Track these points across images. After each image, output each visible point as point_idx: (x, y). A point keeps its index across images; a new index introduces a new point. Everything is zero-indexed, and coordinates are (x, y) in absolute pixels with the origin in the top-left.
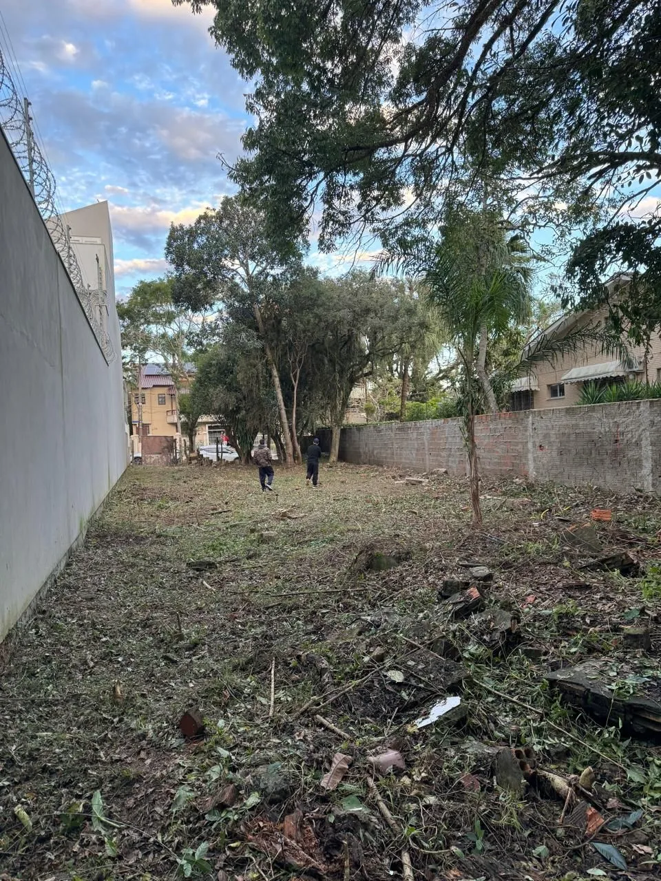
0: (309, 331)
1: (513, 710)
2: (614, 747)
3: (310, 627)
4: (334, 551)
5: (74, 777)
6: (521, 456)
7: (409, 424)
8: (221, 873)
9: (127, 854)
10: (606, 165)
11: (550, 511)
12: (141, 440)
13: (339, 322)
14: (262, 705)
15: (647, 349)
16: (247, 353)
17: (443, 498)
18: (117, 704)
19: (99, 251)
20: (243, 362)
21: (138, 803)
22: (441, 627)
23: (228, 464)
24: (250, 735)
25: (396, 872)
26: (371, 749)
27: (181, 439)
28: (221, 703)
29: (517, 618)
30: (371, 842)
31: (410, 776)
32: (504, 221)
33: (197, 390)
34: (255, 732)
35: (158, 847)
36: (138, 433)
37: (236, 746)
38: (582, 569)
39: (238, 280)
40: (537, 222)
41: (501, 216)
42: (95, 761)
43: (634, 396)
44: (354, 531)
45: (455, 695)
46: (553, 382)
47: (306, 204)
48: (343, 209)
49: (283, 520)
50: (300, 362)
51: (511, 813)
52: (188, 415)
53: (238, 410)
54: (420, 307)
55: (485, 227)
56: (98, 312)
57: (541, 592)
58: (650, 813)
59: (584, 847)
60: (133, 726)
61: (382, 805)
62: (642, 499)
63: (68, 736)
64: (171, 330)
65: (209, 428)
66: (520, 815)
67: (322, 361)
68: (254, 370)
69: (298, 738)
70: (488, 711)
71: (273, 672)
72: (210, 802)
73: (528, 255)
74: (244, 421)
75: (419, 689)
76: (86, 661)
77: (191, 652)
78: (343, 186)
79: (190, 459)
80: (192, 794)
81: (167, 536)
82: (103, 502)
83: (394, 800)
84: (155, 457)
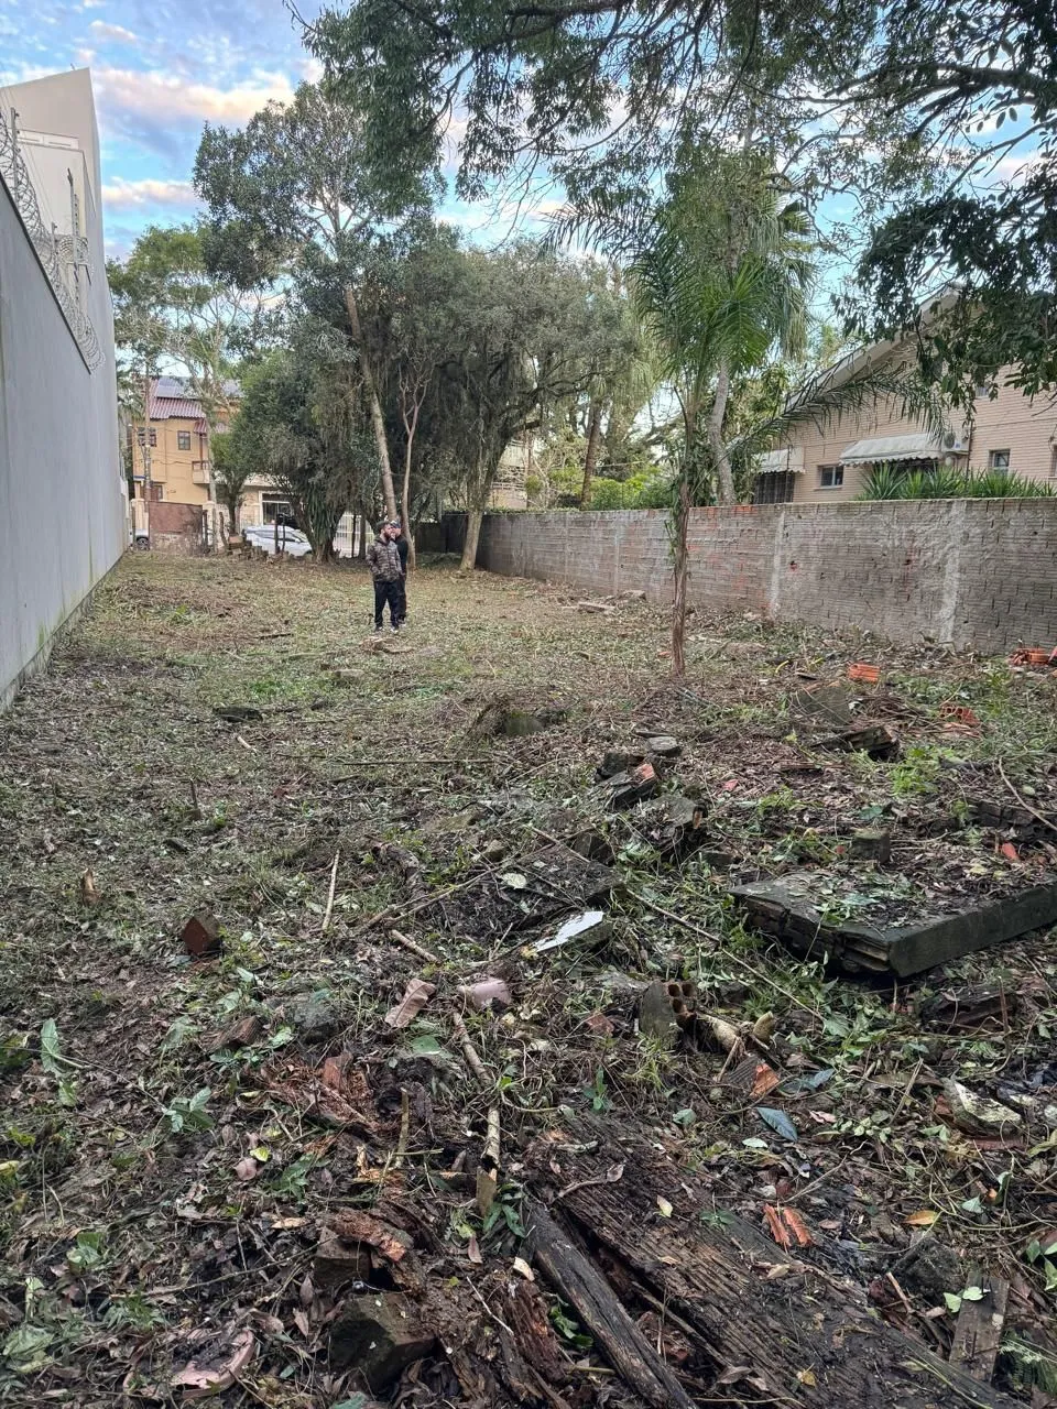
0: (437, 340)
1: (679, 934)
2: (812, 989)
3: (399, 811)
4: (450, 705)
5: (16, 1001)
6: (761, 578)
7: (592, 515)
8: (226, 1130)
9: (93, 1104)
10: (954, 90)
11: (791, 663)
12: (148, 509)
13: (489, 329)
14: (313, 913)
15: (969, 414)
16: (329, 370)
17: (632, 637)
18: (88, 903)
19: (73, 162)
20: (321, 385)
21: (111, 1039)
22: (592, 818)
23: (292, 559)
24: (290, 953)
25: (476, 1133)
26: (465, 975)
27: (215, 510)
28: (249, 908)
29: (703, 810)
30: (447, 1095)
31: (515, 1013)
32: (778, 175)
33: (243, 428)
34: (298, 949)
35: (139, 1095)
36: (143, 495)
37: (266, 967)
38: (815, 747)
39: (319, 239)
40: (831, 182)
41: (773, 163)
42: (49, 980)
43: (945, 492)
44: (485, 677)
45: (598, 909)
46: (826, 462)
47: (437, 108)
48: (503, 124)
49: (377, 655)
50: (420, 394)
51: (650, 1065)
52: (227, 471)
53: (311, 469)
54: (627, 314)
55: (744, 182)
56: (72, 277)
57: (746, 776)
58: (843, 1074)
59: (745, 1113)
60: (110, 935)
61: (470, 1049)
62: (931, 653)
63: (8, 945)
64: (203, 321)
65: (265, 496)
66: (663, 1069)
67: (458, 396)
68: (341, 402)
69: (360, 959)
70: (642, 934)
71: (334, 870)
72: (219, 1039)
73: (810, 240)
74: (321, 488)
75: (547, 899)
76: (42, 842)
77: (211, 837)
78: (505, 82)
79: (230, 547)
80: (194, 1029)
81: (183, 665)
82: (81, 605)
83: (487, 1044)
84: (172, 538)
